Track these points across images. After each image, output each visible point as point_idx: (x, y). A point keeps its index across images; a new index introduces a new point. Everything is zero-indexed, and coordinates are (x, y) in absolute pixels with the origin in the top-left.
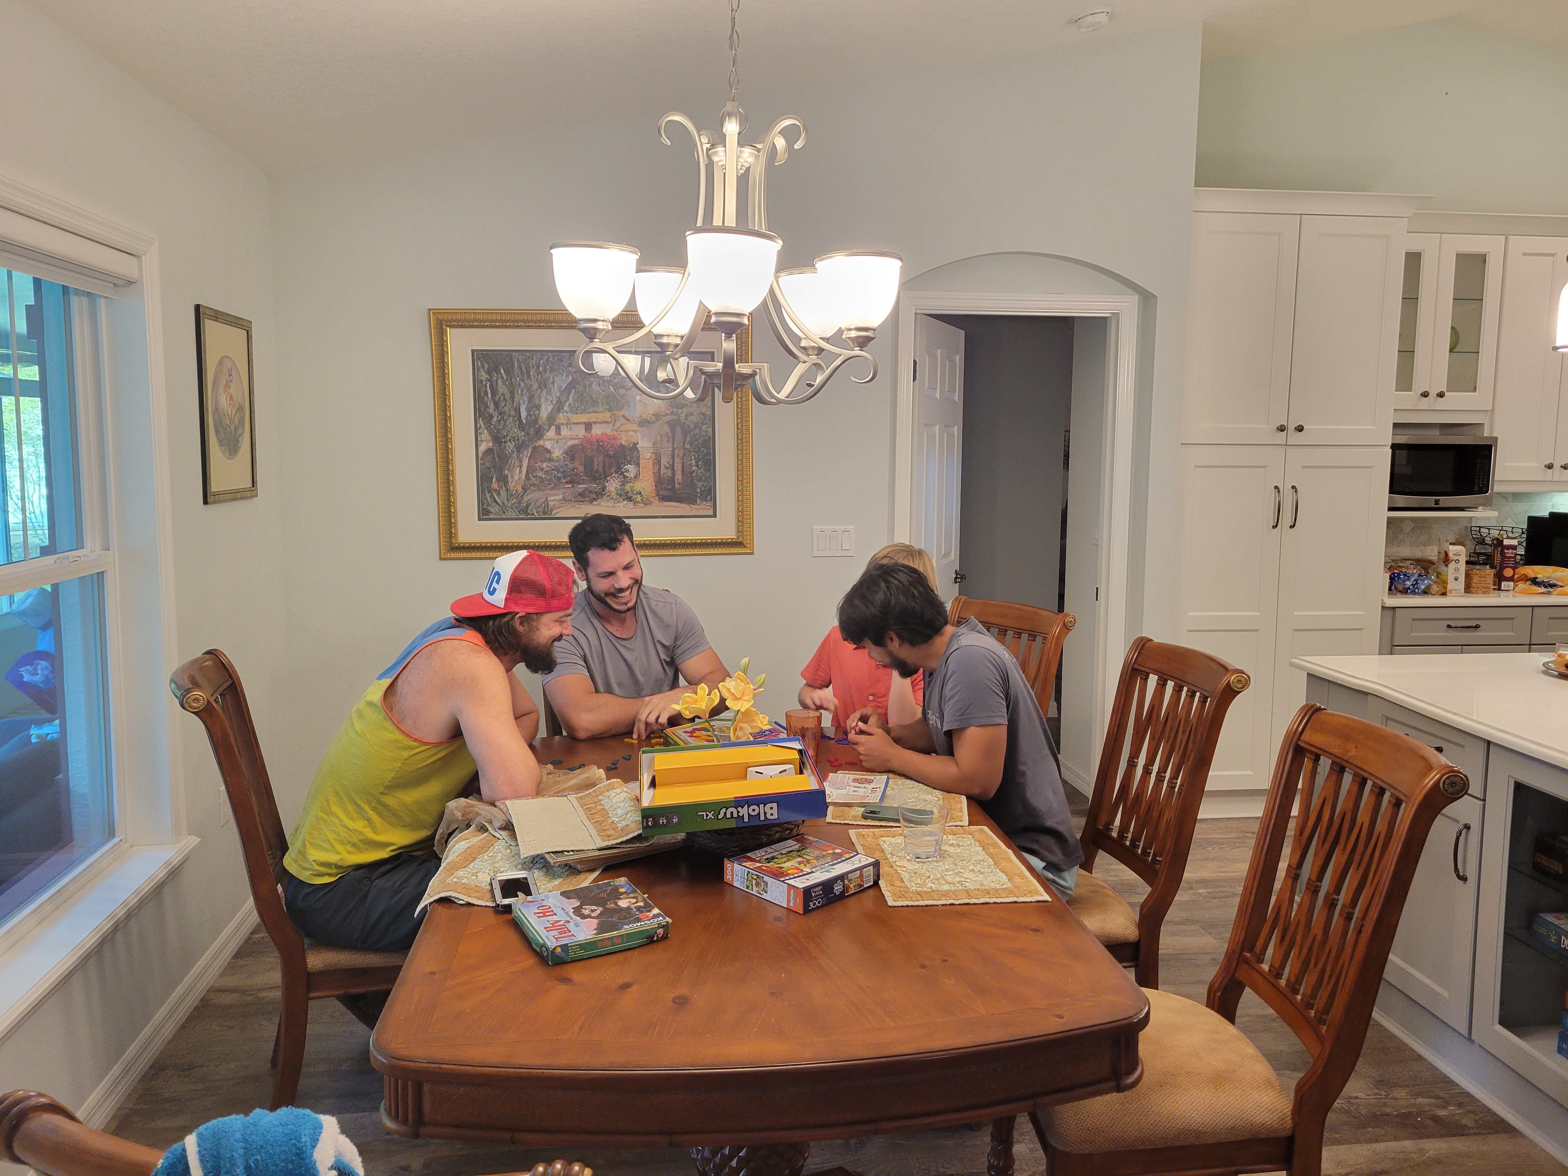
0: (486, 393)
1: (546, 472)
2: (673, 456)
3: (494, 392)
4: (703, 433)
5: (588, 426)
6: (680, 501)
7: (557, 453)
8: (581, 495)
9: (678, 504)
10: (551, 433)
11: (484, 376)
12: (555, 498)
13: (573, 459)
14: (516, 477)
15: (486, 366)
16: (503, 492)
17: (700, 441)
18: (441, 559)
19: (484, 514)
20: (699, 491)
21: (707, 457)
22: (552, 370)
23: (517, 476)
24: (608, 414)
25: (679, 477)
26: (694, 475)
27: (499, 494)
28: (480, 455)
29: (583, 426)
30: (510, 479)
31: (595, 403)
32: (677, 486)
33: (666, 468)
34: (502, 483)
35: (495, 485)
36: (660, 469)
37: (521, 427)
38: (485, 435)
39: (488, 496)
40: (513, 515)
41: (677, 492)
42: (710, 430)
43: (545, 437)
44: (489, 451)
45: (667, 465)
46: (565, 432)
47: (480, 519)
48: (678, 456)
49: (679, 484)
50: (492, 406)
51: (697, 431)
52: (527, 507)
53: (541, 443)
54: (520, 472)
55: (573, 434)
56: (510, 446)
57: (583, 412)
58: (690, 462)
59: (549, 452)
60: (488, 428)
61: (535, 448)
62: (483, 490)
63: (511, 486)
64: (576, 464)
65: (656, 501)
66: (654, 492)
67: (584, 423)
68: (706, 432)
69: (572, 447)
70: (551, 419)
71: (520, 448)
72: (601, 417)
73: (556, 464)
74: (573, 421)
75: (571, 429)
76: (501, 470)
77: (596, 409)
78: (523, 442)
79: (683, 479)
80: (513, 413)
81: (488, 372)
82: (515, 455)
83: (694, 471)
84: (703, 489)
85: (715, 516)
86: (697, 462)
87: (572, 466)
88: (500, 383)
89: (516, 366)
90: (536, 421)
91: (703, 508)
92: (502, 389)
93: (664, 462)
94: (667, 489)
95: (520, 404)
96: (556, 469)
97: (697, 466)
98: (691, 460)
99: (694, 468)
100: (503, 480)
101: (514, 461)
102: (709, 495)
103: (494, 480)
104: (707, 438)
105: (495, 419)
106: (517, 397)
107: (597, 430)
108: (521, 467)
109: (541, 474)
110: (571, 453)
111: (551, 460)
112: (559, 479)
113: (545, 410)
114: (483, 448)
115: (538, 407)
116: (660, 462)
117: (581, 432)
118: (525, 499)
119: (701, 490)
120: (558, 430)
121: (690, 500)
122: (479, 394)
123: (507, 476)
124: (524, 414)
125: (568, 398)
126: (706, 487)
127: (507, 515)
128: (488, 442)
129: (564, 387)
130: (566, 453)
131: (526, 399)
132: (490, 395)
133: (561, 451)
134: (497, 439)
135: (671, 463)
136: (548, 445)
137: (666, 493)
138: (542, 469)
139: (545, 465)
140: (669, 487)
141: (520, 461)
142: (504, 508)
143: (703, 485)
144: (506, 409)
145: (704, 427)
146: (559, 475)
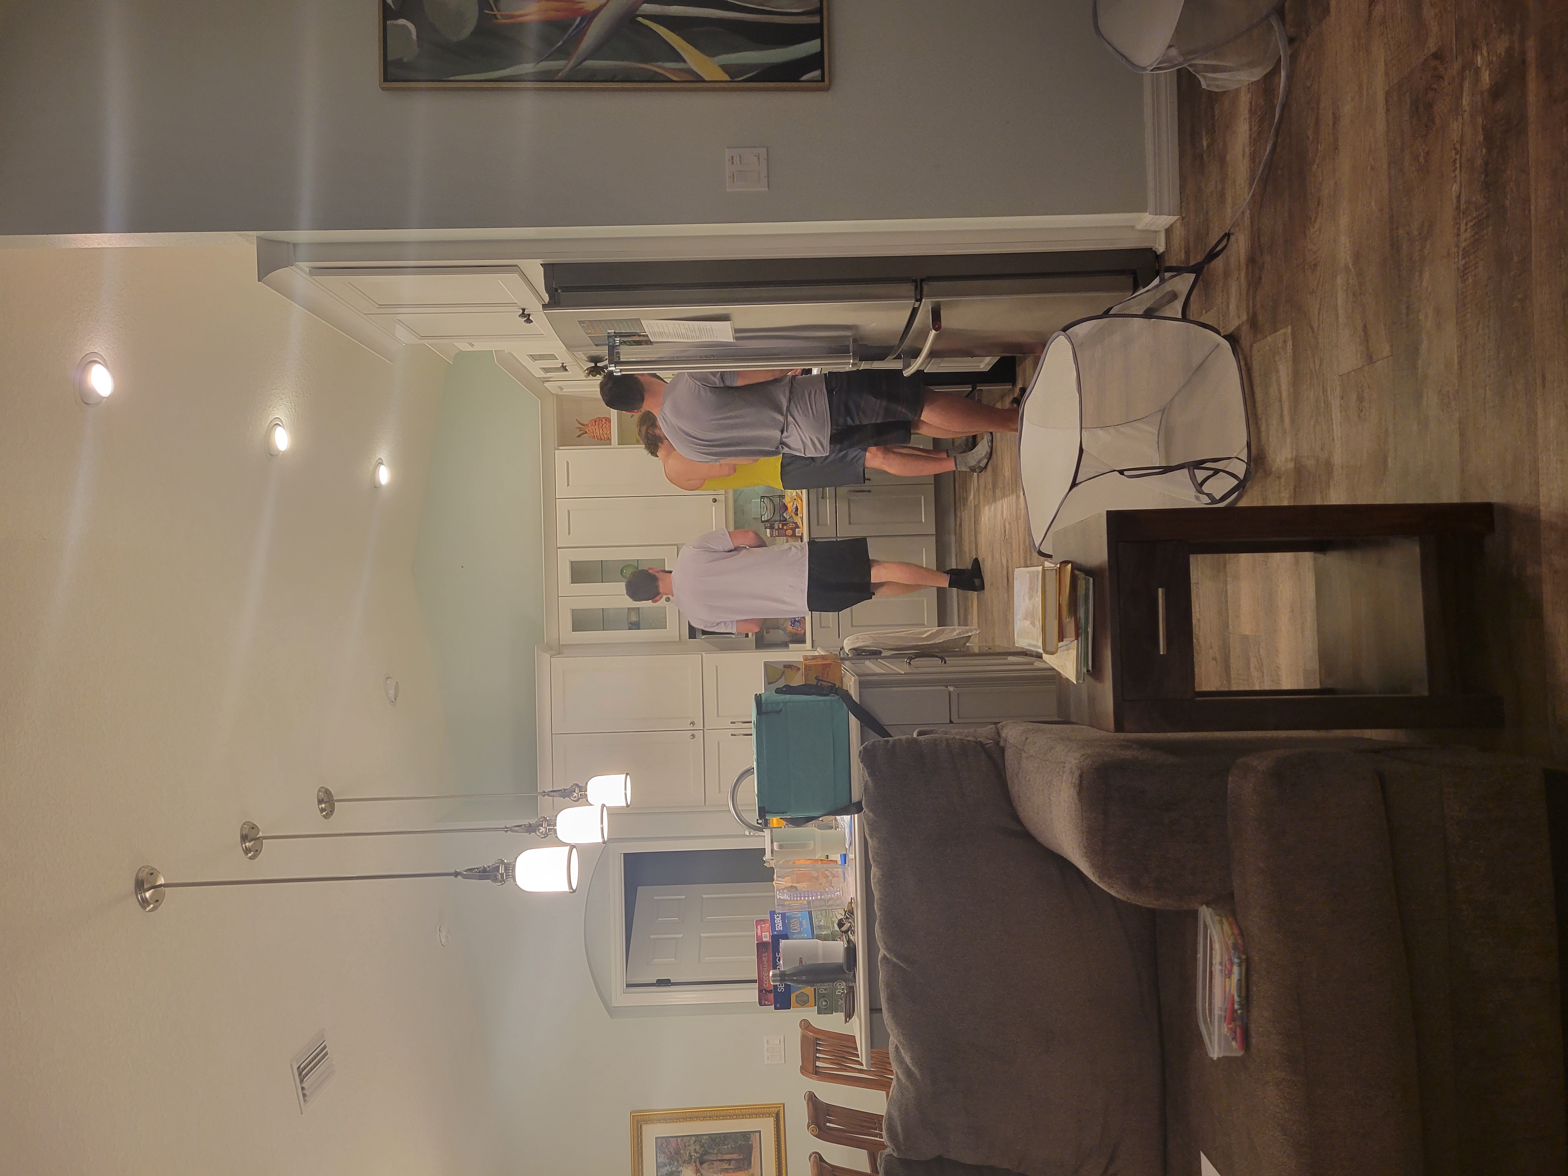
2: (722, 1160)
4: (707, 1141)
6: (751, 1154)
9: (753, 1156)
17: (712, 1143)
20: (744, 1143)
21: (722, 1138)
25: (735, 1156)
26: (734, 1146)
32: (741, 1157)
33: (730, 1164)
36: (730, 1169)
41: (745, 1157)
42: (705, 1137)
45: (728, 1164)
48: (722, 1157)
49: (740, 1156)
51: (706, 1146)
58: (726, 1149)
65: (751, 1171)
66: (746, 1172)
68: (706, 1140)
79: (736, 1153)
83: (731, 1146)
84: (742, 1140)
85: (760, 1132)
86: (725, 1145)
91: (755, 1139)
93: (726, 1166)
94: (744, 1164)
97: (728, 1144)
98: (724, 1148)
99: (729, 1146)
102: (746, 1136)
104: (710, 1139)
116: (726, 1169)
119: (744, 1141)
121: (750, 1149)
126: (741, 1138)
135: (726, 1161)
137: (746, 1163)
140: (742, 1162)
143: (740, 1140)
145: (703, 1141)
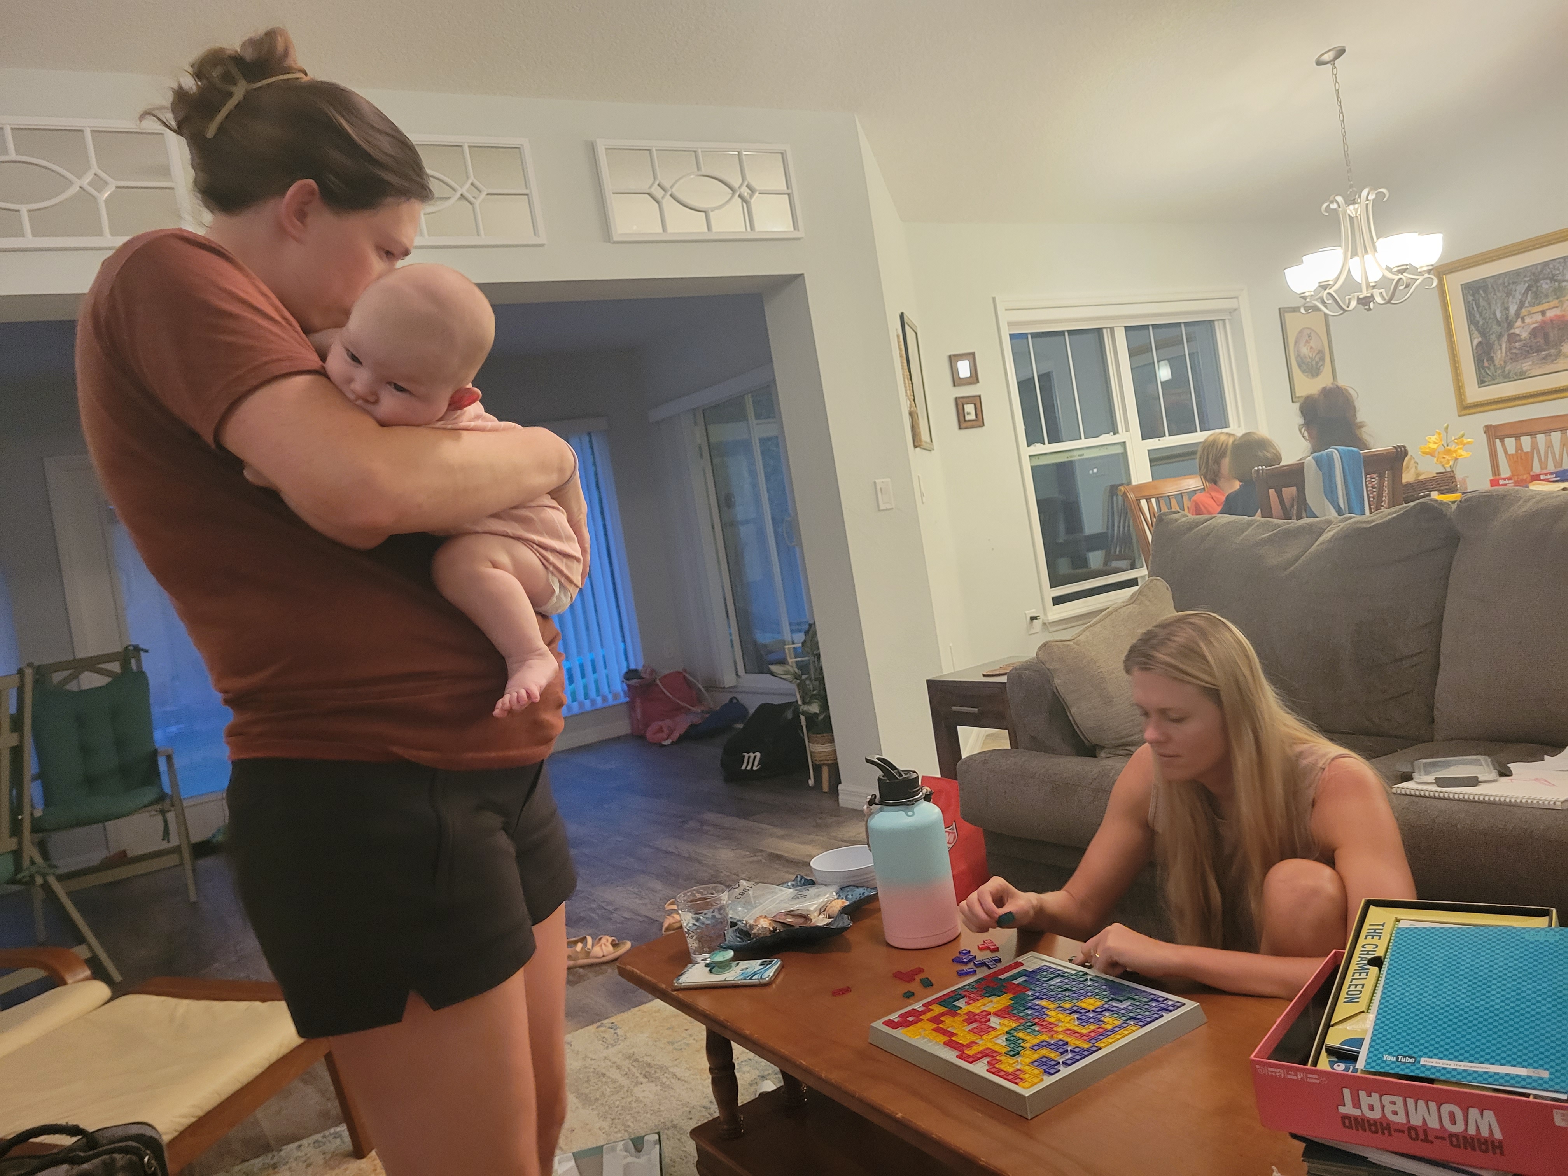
0: (1473, 308)
1: (1519, 349)
3: (1478, 306)
5: (1543, 313)
7: (1524, 335)
8: (1544, 358)
10: (1519, 323)
11: (1470, 298)
12: (1526, 365)
13: (1535, 337)
14: (1499, 356)
15: (1471, 292)
16: (1492, 367)
18: (1459, 416)
19: (1482, 382)
22: (1513, 283)
23: (1500, 354)
24: (1556, 301)
27: (1489, 369)
28: (1474, 347)
29: (1540, 314)
30: (1495, 358)
31: (1547, 296)
34: (1490, 362)
35: (1486, 364)
37: (1499, 324)
38: (1476, 334)
39: (1482, 371)
40: (1501, 380)
43: (1515, 327)
44: (1479, 344)
46: (1528, 320)
47: (1479, 387)
50: (1478, 316)
52: (1509, 373)
53: (1512, 331)
54: (1501, 352)
55: (1533, 320)
56: (1493, 337)
57: (1539, 304)
59: (1519, 335)
60: (1477, 330)
61: (1509, 335)
62: (1479, 368)
63: (1497, 362)
64: (1539, 339)
67: (1540, 311)
69: (1534, 329)
70: (1517, 314)
71: (1500, 336)
72: (1552, 304)
73: (1525, 342)
74: (1532, 312)
75: (1532, 318)
76: (1489, 353)
77: (1547, 300)
78: (1501, 333)
80: (1492, 316)
81: (1473, 295)
82: (1496, 343)
87: (1536, 341)
88: (1481, 300)
89: (1490, 286)
90: (1507, 318)
92: (1482, 303)
95: (1495, 310)
96: (1525, 345)
100: (1491, 359)
101: (1496, 346)
103: (1485, 361)
105: (1481, 323)
106: (1493, 306)
107: (1550, 314)
108: (1501, 349)
109: (1514, 351)
110: (1534, 333)
111: (1521, 340)
112: (1528, 352)
113: (1513, 309)
114: (1475, 342)
115: (1507, 309)
117: (1539, 317)
118: (1507, 368)
120: (1523, 319)
122: (1469, 311)
123: (1493, 357)
124: (1499, 315)
125: (1526, 298)
127: (1496, 381)
128: (1478, 338)
129: (1523, 291)
130: (1530, 334)
131: (1499, 305)
132: (1475, 309)
133: (1527, 333)
134: (1483, 334)
136: (1517, 331)
138: (1515, 348)
139: (1517, 345)
141: (1500, 345)
142: (1494, 378)
144: (1487, 315)
146: (1528, 349)
